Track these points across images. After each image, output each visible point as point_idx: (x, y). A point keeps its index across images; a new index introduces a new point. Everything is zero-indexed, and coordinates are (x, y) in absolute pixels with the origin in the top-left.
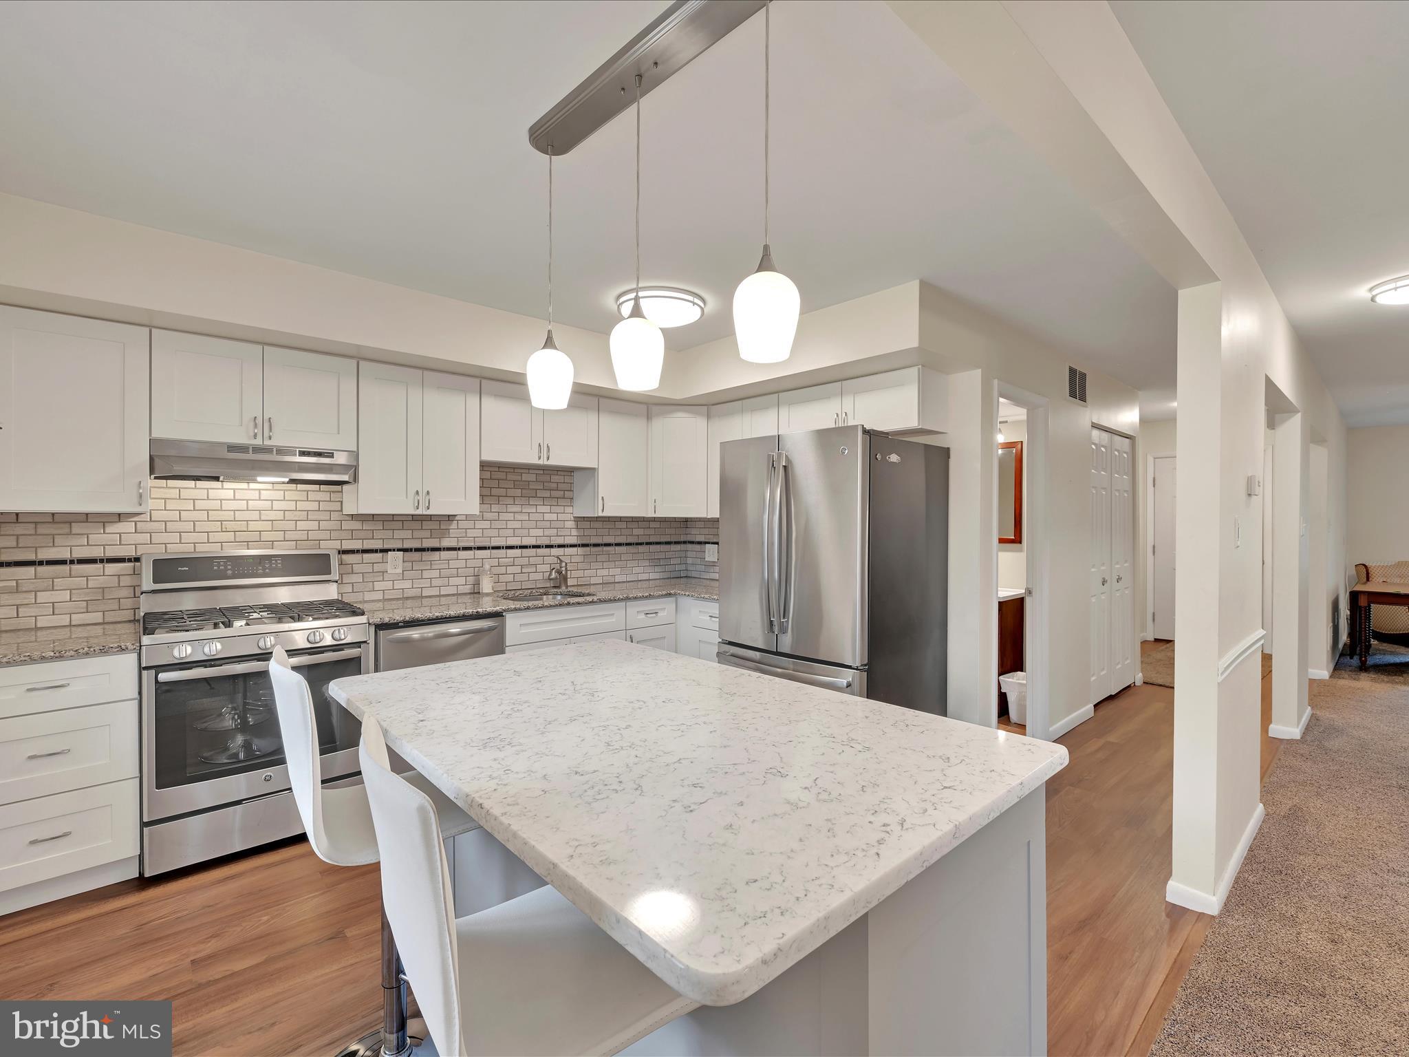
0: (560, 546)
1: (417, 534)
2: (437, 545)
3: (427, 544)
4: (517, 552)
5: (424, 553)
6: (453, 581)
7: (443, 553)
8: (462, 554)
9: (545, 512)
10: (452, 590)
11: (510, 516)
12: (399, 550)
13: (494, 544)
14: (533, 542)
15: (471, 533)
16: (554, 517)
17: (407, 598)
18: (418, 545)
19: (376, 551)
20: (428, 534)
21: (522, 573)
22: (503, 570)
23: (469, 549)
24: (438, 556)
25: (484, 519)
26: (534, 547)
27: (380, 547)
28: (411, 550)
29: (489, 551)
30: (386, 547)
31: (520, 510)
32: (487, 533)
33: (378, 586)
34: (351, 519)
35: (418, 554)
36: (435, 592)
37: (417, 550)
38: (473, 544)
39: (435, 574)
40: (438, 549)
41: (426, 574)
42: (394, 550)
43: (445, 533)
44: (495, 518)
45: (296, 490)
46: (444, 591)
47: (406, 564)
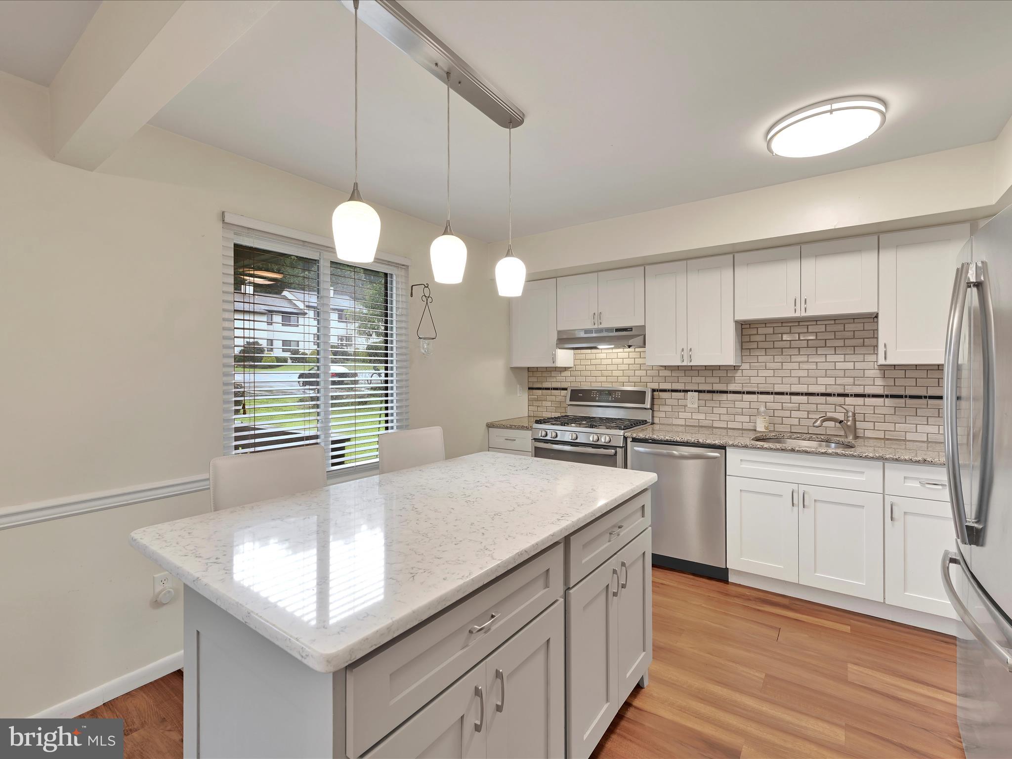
0: (857, 395)
1: (709, 380)
2: (725, 389)
3: (717, 387)
4: (804, 399)
5: (714, 394)
6: (739, 418)
7: (729, 395)
8: (746, 397)
9: (840, 362)
10: (739, 426)
11: (796, 366)
12: (695, 391)
13: (777, 390)
14: (822, 390)
15: (753, 380)
16: (850, 365)
17: (702, 427)
18: (710, 388)
19: (680, 391)
20: (717, 380)
21: (808, 418)
22: (787, 414)
23: (753, 393)
24: (726, 397)
25: (767, 368)
26: (823, 395)
27: (682, 388)
28: (704, 391)
29: (772, 396)
30: (687, 388)
31: (806, 359)
32: (769, 380)
33: (681, 415)
34: (664, 369)
35: (709, 396)
36: (724, 425)
37: (709, 392)
38: (756, 389)
39: (724, 411)
40: (726, 392)
41: (716, 410)
42: (692, 391)
43: (731, 379)
44: (778, 368)
45: (635, 352)
46: (731, 425)
47: (701, 401)
